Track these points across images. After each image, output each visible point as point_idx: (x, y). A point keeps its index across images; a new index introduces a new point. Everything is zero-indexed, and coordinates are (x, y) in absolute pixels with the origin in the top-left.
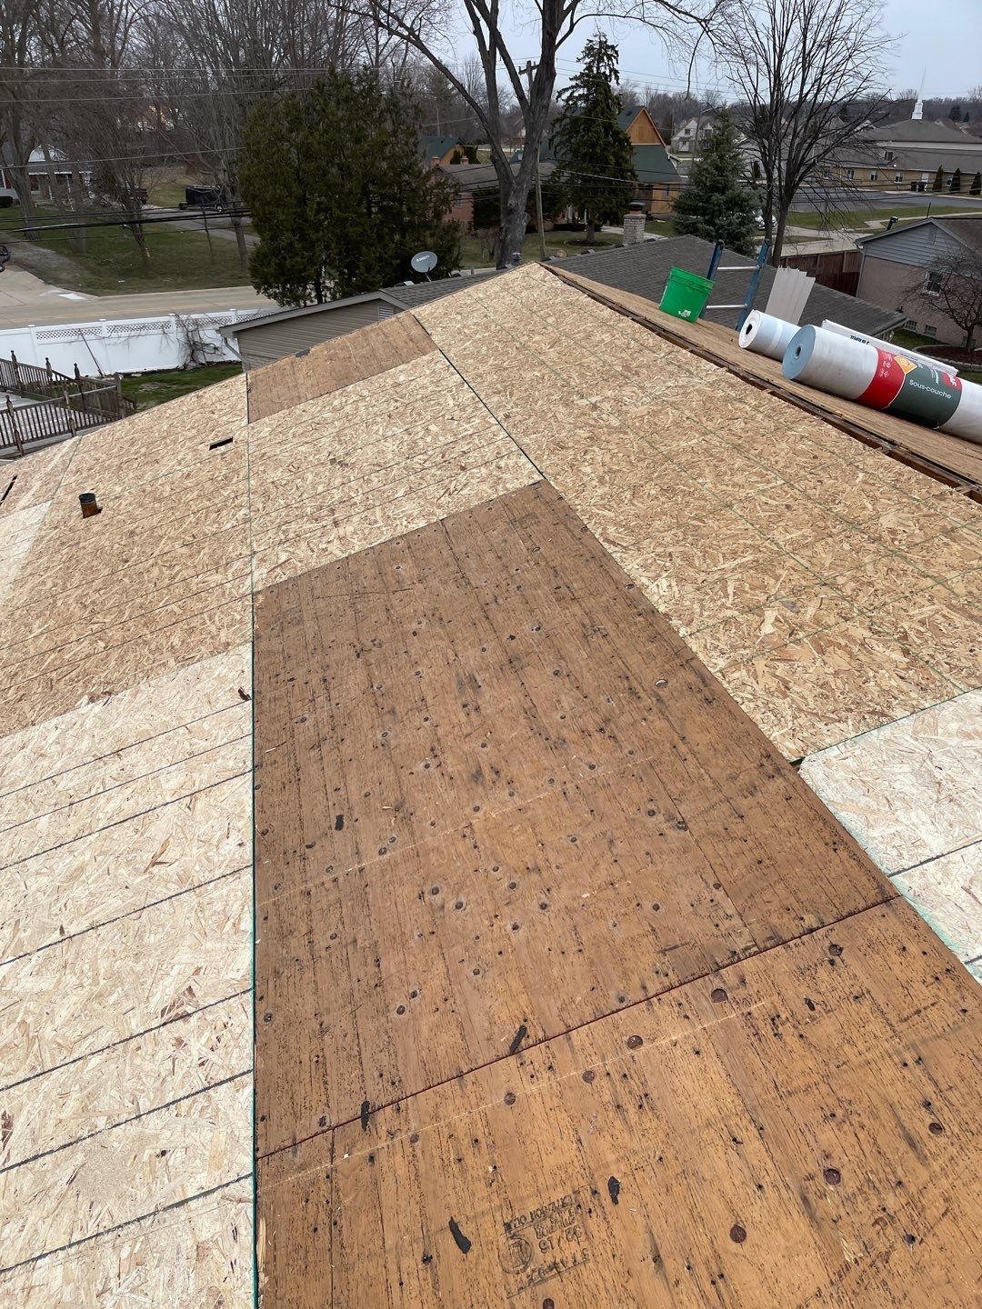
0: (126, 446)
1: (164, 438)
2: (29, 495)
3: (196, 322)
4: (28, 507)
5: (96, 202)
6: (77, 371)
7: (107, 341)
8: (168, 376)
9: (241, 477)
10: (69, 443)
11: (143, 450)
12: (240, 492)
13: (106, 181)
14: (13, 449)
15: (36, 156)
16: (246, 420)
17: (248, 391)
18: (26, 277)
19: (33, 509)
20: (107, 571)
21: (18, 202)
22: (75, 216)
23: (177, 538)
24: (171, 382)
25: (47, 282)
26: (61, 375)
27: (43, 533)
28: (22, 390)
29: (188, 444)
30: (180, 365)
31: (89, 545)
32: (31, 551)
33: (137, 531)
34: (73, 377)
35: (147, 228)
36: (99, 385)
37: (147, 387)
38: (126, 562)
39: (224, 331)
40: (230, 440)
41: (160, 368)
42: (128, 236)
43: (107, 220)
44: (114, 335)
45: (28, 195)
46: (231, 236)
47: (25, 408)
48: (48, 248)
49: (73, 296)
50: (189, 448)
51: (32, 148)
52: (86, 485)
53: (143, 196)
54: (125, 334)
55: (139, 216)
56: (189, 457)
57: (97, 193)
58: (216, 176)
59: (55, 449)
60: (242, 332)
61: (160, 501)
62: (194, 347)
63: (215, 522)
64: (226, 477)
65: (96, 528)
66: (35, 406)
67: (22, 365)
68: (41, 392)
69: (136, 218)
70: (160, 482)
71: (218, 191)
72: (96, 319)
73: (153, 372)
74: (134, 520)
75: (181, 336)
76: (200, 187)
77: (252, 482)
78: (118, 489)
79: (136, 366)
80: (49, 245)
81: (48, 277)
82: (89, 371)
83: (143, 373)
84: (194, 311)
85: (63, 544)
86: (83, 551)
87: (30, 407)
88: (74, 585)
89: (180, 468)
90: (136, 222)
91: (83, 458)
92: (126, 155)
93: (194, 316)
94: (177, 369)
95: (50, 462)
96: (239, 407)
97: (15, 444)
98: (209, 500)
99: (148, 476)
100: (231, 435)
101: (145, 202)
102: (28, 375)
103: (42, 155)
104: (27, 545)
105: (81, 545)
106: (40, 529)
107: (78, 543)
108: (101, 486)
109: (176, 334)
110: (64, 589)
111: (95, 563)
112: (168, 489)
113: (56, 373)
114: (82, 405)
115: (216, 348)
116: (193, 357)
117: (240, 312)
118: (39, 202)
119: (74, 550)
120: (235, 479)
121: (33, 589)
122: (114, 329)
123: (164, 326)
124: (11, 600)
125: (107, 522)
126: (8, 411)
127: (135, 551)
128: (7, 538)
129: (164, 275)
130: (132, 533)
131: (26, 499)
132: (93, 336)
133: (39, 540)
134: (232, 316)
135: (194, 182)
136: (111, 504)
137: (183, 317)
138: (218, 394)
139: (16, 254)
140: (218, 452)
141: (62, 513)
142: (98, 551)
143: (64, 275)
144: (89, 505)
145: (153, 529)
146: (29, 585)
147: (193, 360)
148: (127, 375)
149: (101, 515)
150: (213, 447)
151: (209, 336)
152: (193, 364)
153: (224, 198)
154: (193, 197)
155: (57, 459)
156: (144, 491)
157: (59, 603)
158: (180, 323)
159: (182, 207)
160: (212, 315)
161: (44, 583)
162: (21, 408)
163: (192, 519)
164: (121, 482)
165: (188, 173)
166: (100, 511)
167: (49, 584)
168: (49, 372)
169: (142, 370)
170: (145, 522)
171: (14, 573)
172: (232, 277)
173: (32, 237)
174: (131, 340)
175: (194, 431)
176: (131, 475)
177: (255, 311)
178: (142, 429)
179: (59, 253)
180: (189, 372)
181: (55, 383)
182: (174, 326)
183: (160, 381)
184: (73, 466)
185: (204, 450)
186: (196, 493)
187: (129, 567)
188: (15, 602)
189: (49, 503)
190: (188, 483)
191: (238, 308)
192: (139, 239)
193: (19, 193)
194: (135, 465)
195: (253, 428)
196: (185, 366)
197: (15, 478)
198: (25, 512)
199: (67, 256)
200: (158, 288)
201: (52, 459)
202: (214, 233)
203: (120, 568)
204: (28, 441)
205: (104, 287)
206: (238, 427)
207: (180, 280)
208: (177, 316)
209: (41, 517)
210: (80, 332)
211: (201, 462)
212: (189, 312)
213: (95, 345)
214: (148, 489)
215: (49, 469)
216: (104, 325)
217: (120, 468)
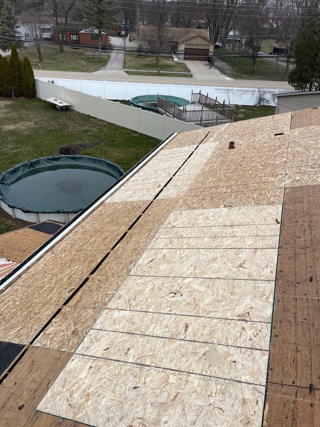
0: (245, 129)
1: (259, 129)
2: (213, 138)
3: (264, 92)
4: (212, 142)
5: (244, 49)
6: (224, 102)
7: (235, 94)
8: (249, 108)
9: (285, 147)
10: (227, 124)
11: (251, 131)
12: (284, 152)
13: (249, 43)
14: (199, 122)
15: (231, 33)
16: (289, 128)
17: (292, 118)
18: (217, 71)
19: (213, 143)
20: (234, 167)
21: (221, 47)
22: (237, 53)
23: (259, 163)
24: (250, 110)
25: (222, 73)
26: (219, 102)
27: (216, 151)
28: (207, 105)
29: (267, 132)
30: (254, 105)
31: (230, 157)
32: (211, 155)
33: (246, 157)
34: (222, 103)
35: (258, 59)
36: (229, 107)
37: (242, 110)
38: (241, 166)
39: (274, 96)
40: (283, 134)
41: (248, 105)
42: (251, 61)
43: (247, 55)
44: (237, 92)
45: (225, 45)
46: (285, 64)
47: (206, 111)
48: (224, 62)
49: (228, 79)
50: (267, 134)
51: (231, 30)
52: (231, 139)
53: (259, 49)
54: (241, 92)
55: (257, 55)
56: (267, 136)
57: (245, 46)
58: (287, 44)
59: (222, 126)
60: (280, 97)
61: (255, 149)
62: (261, 99)
63: (273, 160)
64: (279, 146)
65: (232, 153)
66: (209, 111)
67: (209, 98)
68: (211, 107)
69: (255, 56)
70: (256, 143)
71: (285, 49)
72: (234, 87)
73: (245, 106)
74: (245, 153)
75: (258, 96)
76: (280, 47)
77: (289, 150)
78: (241, 142)
79: (240, 103)
80: (225, 62)
81: (223, 71)
82: (227, 103)
83: (242, 106)
84: (265, 88)
85: (221, 155)
86: (227, 159)
87: (208, 111)
88: (223, 169)
89: (263, 139)
90: (254, 57)
91: (231, 130)
92: (259, 35)
94: (253, 106)
95: (220, 129)
96: (288, 123)
97: (200, 121)
98: (272, 152)
99: (252, 140)
100: (283, 132)
101: (259, 51)
102: (210, 101)
103: (233, 33)
104: (210, 154)
105: (227, 157)
106: (215, 149)
107: (226, 156)
108: (236, 140)
109: (257, 95)
110: (220, 169)
111: (231, 164)
112: (258, 146)
113: (218, 102)
114: (222, 113)
115: (268, 101)
116: (259, 103)
117: (280, 90)
118: (227, 48)
119: (225, 158)
120: (283, 147)
121: (210, 167)
122: (238, 90)
123: (255, 91)
124: (204, 169)
125: (236, 152)
126: (201, 111)
127: (244, 163)
128: (205, 150)
129: (258, 75)
130: (244, 157)
131: (211, 139)
132: (231, 92)
133: (214, 153)
134: (277, 91)
135: (277, 46)
136: (238, 146)
137: (261, 89)
138: (280, 117)
139: (216, 63)
140: (278, 137)
141: (222, 146)
142: (232, 160)
143: (227, 72)
144: (232, 145)
145: (251, 158)
146: (209, 166)
147: (259, 104)
148: (237, 105)
149: (234, 149)
150: (276, 135)
151: (268, 97)
152: (259, 105)
153: (287, 51)
154: (276, 50)
155: (223, 129)
157: (218, 173)
158: (259, 91)
159: (271, 53)
160: (270, 90)
161: (214, 166)
162: (205, 111)
163: (265, 157)
164: (242, 140)
165: (276, 42)
166: (234, 148)
167: (216, 167)
168: (216, 101)
169: (242, 104)
170: (249, 155)
171: (205, 161)
172: (280, 78)
173: (221, 59)
174: (242, 95)
175: (270, 128)
176: (246, 139)
177: (285, 90)
178: (251, 124)
179: (228, 65)
180: (257, 107)
181: (216, 105)
182: (257, 92)
183: (246, 109)
184: (227, 132)
185: (272, 135)
186: (268, 149)
187: (242, 168)
188: (205, 169)
189: (219, 142)
190: (265, 145)
191: (280, 88)
192: (254, 62)
193: (222, 45)
194: (248, 136)
195: (292, 131)
196: (256, 105)
197: (209, 132)
198: (211, 143)
199: (230, 66)
200: (255, 79)
201: (221, 129)
202: (279, 63)
203: (239, 167)
204: (204, 121)
205: (238, 77)
206: (286, 130)
207: (263, 77)
208: (259, 89)
209: (216, 146)
210: (228, 90)
211: (271, 139)
212: (263, 88)
213: (230, 95)
214: (251, 144)
215: (220, 131)
216: (236, 88)
217: (242, 135)
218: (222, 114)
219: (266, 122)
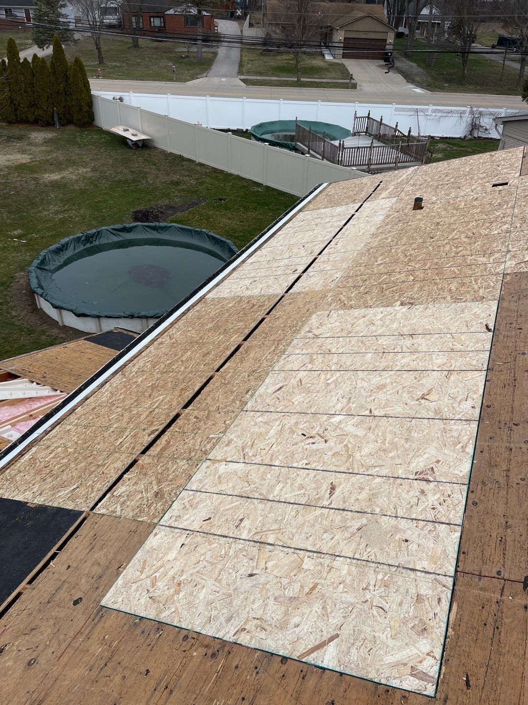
0: (443, 176)
1: (466, 175)
2: (387, 192)
3: (481, 113)
4: (385, 198)
5: (448, 40)
6: (410, 132)
7: (429, 117)
8: (454, 141)
9: (509, 206)
10: (412, 169)
11: (452, 180)
12: (507, 214)
13: (457, 29)
14: (365, 167)
15: (425, 11)
16: (519, 174)
17: (524, 157)
18: (399, 78)
19: (388, 200)
20: (420, 241)
21: (407, 36)
22: (436, 46)
23: (463, 232)
24: (454, 145)
25: (408, 81)
26: (401, 132)
27: (391, 213)
28: (379, 137)
29: (480, 181)
30: (462, 136)
31: (414, 224)
32: (383, 221)
33: (441, 223)
34: (406, 134)
35: (471, 57)
36: (418, 141)
37: (441, 146)
38: (432, 238)
39: (497, 120)
40: (506, 184)
41: (451, 136)
42: (458, 60)
43: (452, 50)
44: (434, 114)
45: (414, 32)
46: (517, 66)
47: (379, 147)
48: (412, 62)
49: (418, 90)
50: (479, 184)
51: (424, 6)
52: (417, 193)
53: (473, 38)
54: (440, 114)
55: (469, 49)
56: (478, 189)
57: (449, 34)
58: (521, 30)
59: (404, 171)
60: (507, 122)
61: (457, 210)
62: (474, 126)
63: (488, 228)
64: (499, 204)
65: (419, 217)
66: (384, 147)
67: (384, 124)
68: (387, 140)
69: (467, 50)
70: (459, 199)
71: (519, 40)
72: (428, 104)
73: (447, 138)
74: (440, 217)
75: (469, 120)
76: (510, 36)
77: (516, 210)
78: (434, 199)
79: (438, 133)
80: (415, 61)
81: (409, 78)
82: (414, 133)
83: (441, 138)
84: (482, 107)
85: (400, 221)
86: (409, 227)
87: (381, 147)
88: (402, 244)
89: (472, 194)
90: (465, 53)
91: (418, 178)
92: (474, 14)
93: (480, 109)
94: (460, 138)
95: (400, 177)
96: (516, 165)
97: (368, 165)
98: (487, 215)
99: (453, 195)
100: (507, 181)
101: (473, 42)
102: (385, 130)
103: (428, 11)
104: (382, 218)
105: (409, 224)
106: (389, 211)
107: (408, 222)
108: (425, 195)
109: (467, 118)
110: (397, 244)
111: (415, 235)
112: (463, 204)
113: (399, 131)
114: (405, 150)
115: (486, 129)
116: (471, 133)
117: (508, 111)
118: (417, 36)
119: (405, 225)
120: (505, 207)
121: (381, 240)
122: (435, 111)
123: (464, 112)
124: (369, 243)
125: (425, 215)
126: (370, 147)
127: (438, 234)
128: (373, 211)
129: (470, 84)
130: (438, 224)
131: (384, 194)
132: (422, 114)
133: (388, 216)
134: (503, 112)
135: (505, 33)
136: (429, 206)
137: (475, 109)
138: (504, 156)
139: (398, 64)
140: (498, 189)
141: (402, 205)
142: (417, 229)
143: (418, 79)
144: (418, 204)
145: (450, 224)
146: (379, 238)
147: (471, 134)
148: (432, 137)
149: (422, 210)
150: (494, 186)
151: (486, 122)
152: (470, 137)
153: (521, 44)
154: (503, 42)
155: (404, 176)
156: (449, 202)
157: (393, 251)
158: (472, 113)
159: (493, 47)
160: (491, 110)
161: (387, 238)
162: (376, 147)
163: (474, 223)
164: (436, 195)
165: (503, 27)
166: (422, 208)
167: (390, 240)
168: (396, 130)
169: (441, 136)
170: (447, 219)
171: (373, 230)
172: (509, 89)
173: (407, 56)
174: (442, 118)
175: (485, 175)
176: (443, 193)
177: (517, 111)
178: (454, 168)
179: (419, 66)
180: (466, 140)
181: (396, 136)
182: (468, 113)
183: (448, 144)
184: (412, 182)
185: (489, 186)
186: (479, 209)
187: (433, 241)
188: (371, 244)
189: (396, 198)
190: (475, 203)
191: (508, 108)
192: (465, 62)
193: (410, 31)
194: (446, 188)
195: (522, 179)
196: (465, 137)
197: (381, 182)
198: (383, 200)
199: (423, 68)
200: (465, 91)
201: (402, 176)
202: (507, 63)
203: (428, 240)
204: (374, 164)
205: (436, 87)
206: (513, 178)
207: (478, 87)
208: (472, 108)
209: (391, 205)
210: (417, 111)
211: (485, 193)
212: (478, 107)
213: (422, 118)
214: (452, 202)
215: (399, 181)
216: (431, 108)
217: (437, 187)
218: (405, 153)
219: (480, 163)
